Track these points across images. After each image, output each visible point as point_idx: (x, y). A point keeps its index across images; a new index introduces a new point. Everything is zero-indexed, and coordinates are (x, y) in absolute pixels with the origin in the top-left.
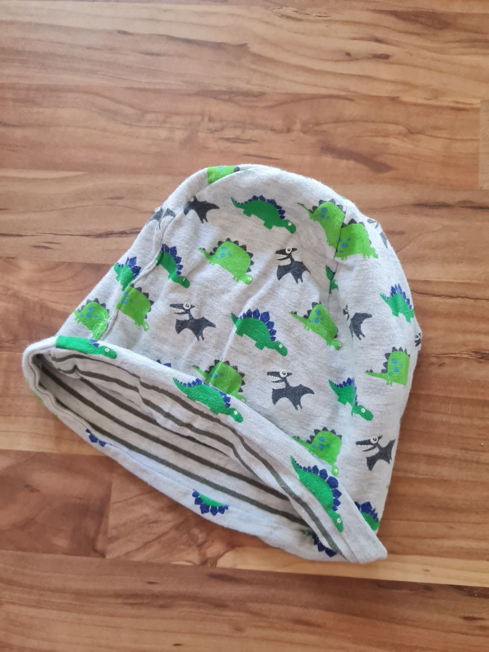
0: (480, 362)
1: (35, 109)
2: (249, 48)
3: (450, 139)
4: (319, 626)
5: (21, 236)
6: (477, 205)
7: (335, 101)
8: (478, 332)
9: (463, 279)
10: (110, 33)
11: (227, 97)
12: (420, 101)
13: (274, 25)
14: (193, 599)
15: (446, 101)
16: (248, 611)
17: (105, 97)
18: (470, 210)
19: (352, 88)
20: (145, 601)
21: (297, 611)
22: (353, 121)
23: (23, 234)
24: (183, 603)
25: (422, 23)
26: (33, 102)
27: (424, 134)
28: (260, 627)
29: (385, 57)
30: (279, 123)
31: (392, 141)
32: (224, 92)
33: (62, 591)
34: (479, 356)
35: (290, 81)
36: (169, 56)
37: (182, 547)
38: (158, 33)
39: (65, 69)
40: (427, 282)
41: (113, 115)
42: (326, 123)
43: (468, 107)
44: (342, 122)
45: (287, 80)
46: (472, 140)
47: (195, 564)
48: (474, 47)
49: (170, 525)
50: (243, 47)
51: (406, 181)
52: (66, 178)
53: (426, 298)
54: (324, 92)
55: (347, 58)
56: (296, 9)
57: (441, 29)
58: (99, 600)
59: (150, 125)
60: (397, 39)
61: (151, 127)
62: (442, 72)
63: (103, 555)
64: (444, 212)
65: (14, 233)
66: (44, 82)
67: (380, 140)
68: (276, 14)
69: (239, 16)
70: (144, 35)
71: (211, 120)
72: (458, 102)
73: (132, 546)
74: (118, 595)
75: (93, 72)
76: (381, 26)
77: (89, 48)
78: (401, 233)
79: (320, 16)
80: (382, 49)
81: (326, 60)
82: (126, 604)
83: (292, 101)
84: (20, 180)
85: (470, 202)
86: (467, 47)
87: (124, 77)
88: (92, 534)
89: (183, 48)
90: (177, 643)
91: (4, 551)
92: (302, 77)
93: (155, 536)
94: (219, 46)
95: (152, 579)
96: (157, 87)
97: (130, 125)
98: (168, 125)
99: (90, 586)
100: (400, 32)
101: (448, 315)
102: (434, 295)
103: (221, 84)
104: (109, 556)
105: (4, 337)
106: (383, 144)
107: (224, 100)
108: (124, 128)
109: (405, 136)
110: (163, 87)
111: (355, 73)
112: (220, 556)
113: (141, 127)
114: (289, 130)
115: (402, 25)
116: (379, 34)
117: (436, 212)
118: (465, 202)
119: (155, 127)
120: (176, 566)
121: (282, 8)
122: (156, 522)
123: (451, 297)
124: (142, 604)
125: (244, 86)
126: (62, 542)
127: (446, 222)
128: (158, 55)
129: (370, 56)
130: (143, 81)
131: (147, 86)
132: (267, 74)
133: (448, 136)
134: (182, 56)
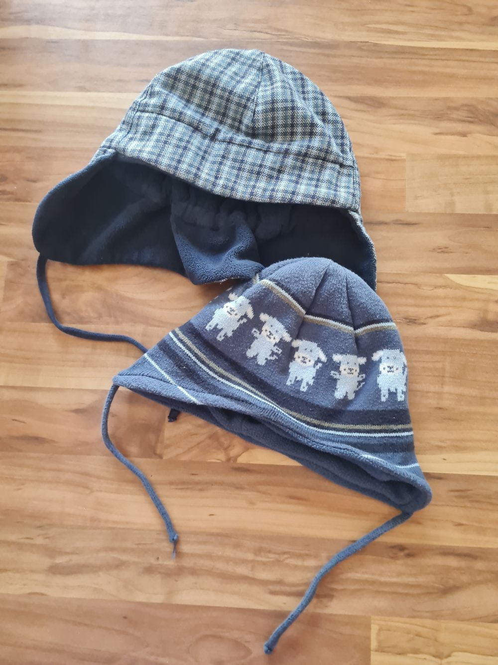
0: (408, 325)
3: (386, 179)
8: (407, 305)
12: (366, 155)
14: (221, 484)
15: (383, 155)
18: (400, 226)
25: (367, 104)
28: (266, 501)
34: (408, 321)
37: (214, 450)
43: (398, 158)
46: (402, 180)
57: (379, 107)
63: (161, 457)
64: (383, 227)
72: (391, 156)
73: (180, 451)
82: (177, 489)
85: (400, 220)
90: (211, 514)
91: (95, 456)
100: (352, 110)
104: (165, 458)
105: (92, 314)
112: (239, 455)
115: (353, 105)
118: (397, 220)
124: (187, 489)
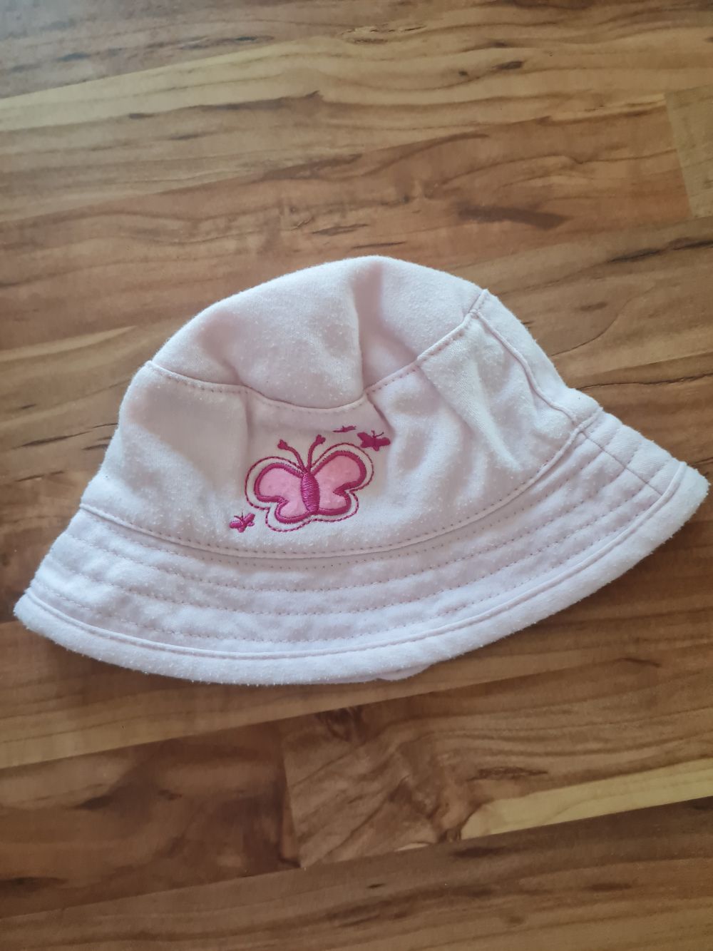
1: (39, 254)
2: (322, 97)
4: (627, 886)
5: (65, 438)
6: (697, 242)
7: (460, 143)
9: (704, 349)
10: (119, 121)
11: (308, 173)
13: (349, 56)
16: (521, 891)
17: (135, 213)
19: (481, 119)
20: (373, 914)
21: (591, 873)
22: (495, 164)
23: (66, 435)
24: (428, 902)
26: (35, 244)
27: (597, 160)
29: (516, 66)
30: (391, 193)
31: (555, 180)
32: (302, 167)
33: (249, 930)
35: (391, 129)
36: (211, 133)
38: (187, 106)
39: (68, 187)
40: (654, 366)
41: (152, 235)
42: (457, 177)
44: (478, 169)
45: (387, 129)
47: (430, 844)
48: (636, 23)
49: (380, 797)
50: (313, 97)
51: (588, 230)
52: (108, 341)
53: (659, 388)
54: (442, 133)
55: (463, 79)
56: (373, 28)
58: (307, 929)
59: (209, 237)
60: (525, 36)
61: (212, 240)
62: (598, 67)
65: (52, 436)
66: (42, 212)
67: (538, 183)
68: (348, 40)
69: (297, 55)
70: (168, 114)
71: (293, 210)
74: (331, 916)
75: (108, 182)
76: (500, 24)
77: (95, 149)
78: (601, 305)
79: (410, 30)
80: (508, 55)
81: (434, 89)
83: (401, 158)
84: (43, 359)
86: (625, 26)
87: (156, 179)
88: (273, 838)
89: (228, 119)
92: (408, 120)
93: (363, 819)
94: (277, 105)
95: (375, 881)
96: (206, 181)
97: (182, 244)
98: (234, 232)
99: (290, 912)
101: (696, 405)
102: (670, 382)
103: (294, 157)
106: (544, 187)
107: (305, 178)
108: (172, 251)
109: (572, 168)
110: (214, 180)
111: (480, 97)
113: (198, 242)
114: (408, 199)
116: (500, 35)
117: (642, 264)
119: (217, 238)
120: (404, 853)
121: (354, 30)
122: (360, 797)
123: (693, 378)
125: (328, 152)
126: (231, 860)
127: (660, 275)
128: (195, 136)
129: (494, 69)
130: (183, 178)
131: (191, 184)
132: (356, 128)
133: (632, 155)
134: (228, 130)
